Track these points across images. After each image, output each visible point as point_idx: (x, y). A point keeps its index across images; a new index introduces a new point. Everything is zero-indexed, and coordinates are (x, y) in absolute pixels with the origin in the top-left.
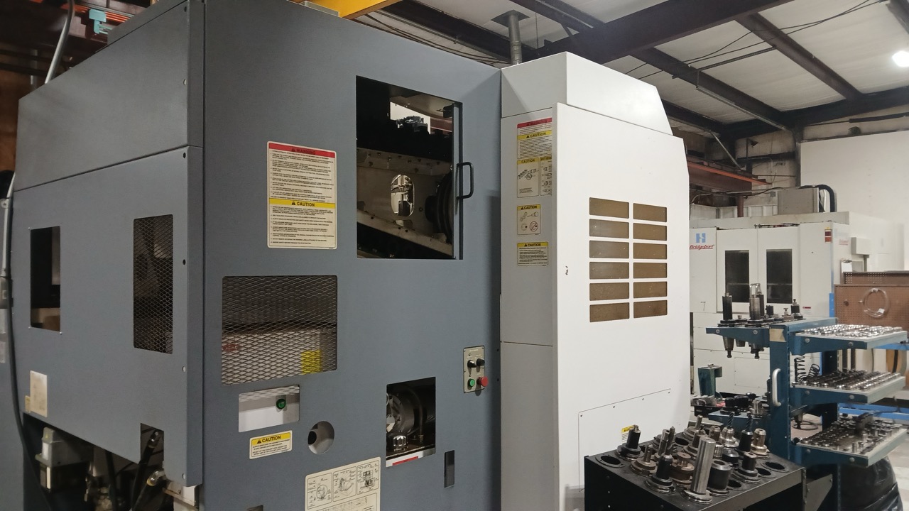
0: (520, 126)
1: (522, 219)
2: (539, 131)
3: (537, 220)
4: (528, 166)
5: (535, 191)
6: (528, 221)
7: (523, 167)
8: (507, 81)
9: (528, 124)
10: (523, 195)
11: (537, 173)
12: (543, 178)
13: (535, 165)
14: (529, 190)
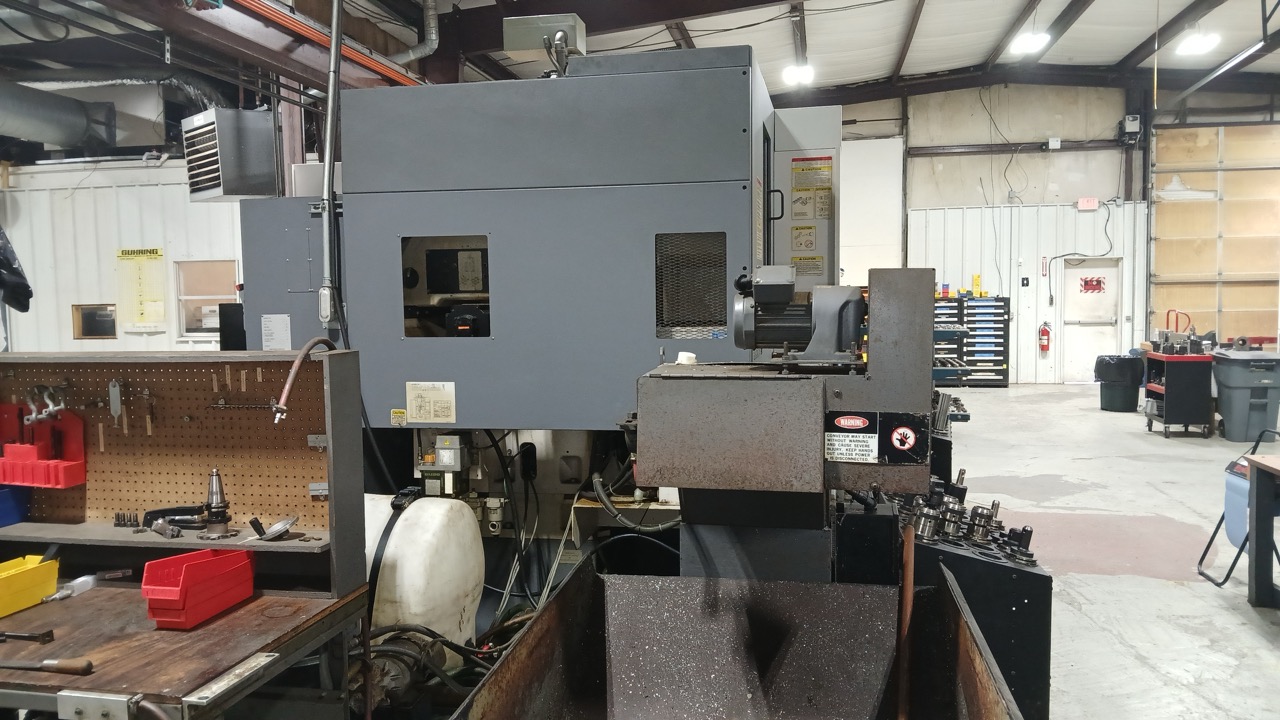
0: (794, 160)
1: (796, 238)
2: (815, 166)
3: (812, 239)
4: (804, 195)
5: (810, 215)
6: (803, 239)
7: (798, 195)
8: (781, 122)
9: (803, 160)
10: (798, 217)
11: (812, 201)
12: (818, 205)
13: (810, 194)
14: (804, 214)
